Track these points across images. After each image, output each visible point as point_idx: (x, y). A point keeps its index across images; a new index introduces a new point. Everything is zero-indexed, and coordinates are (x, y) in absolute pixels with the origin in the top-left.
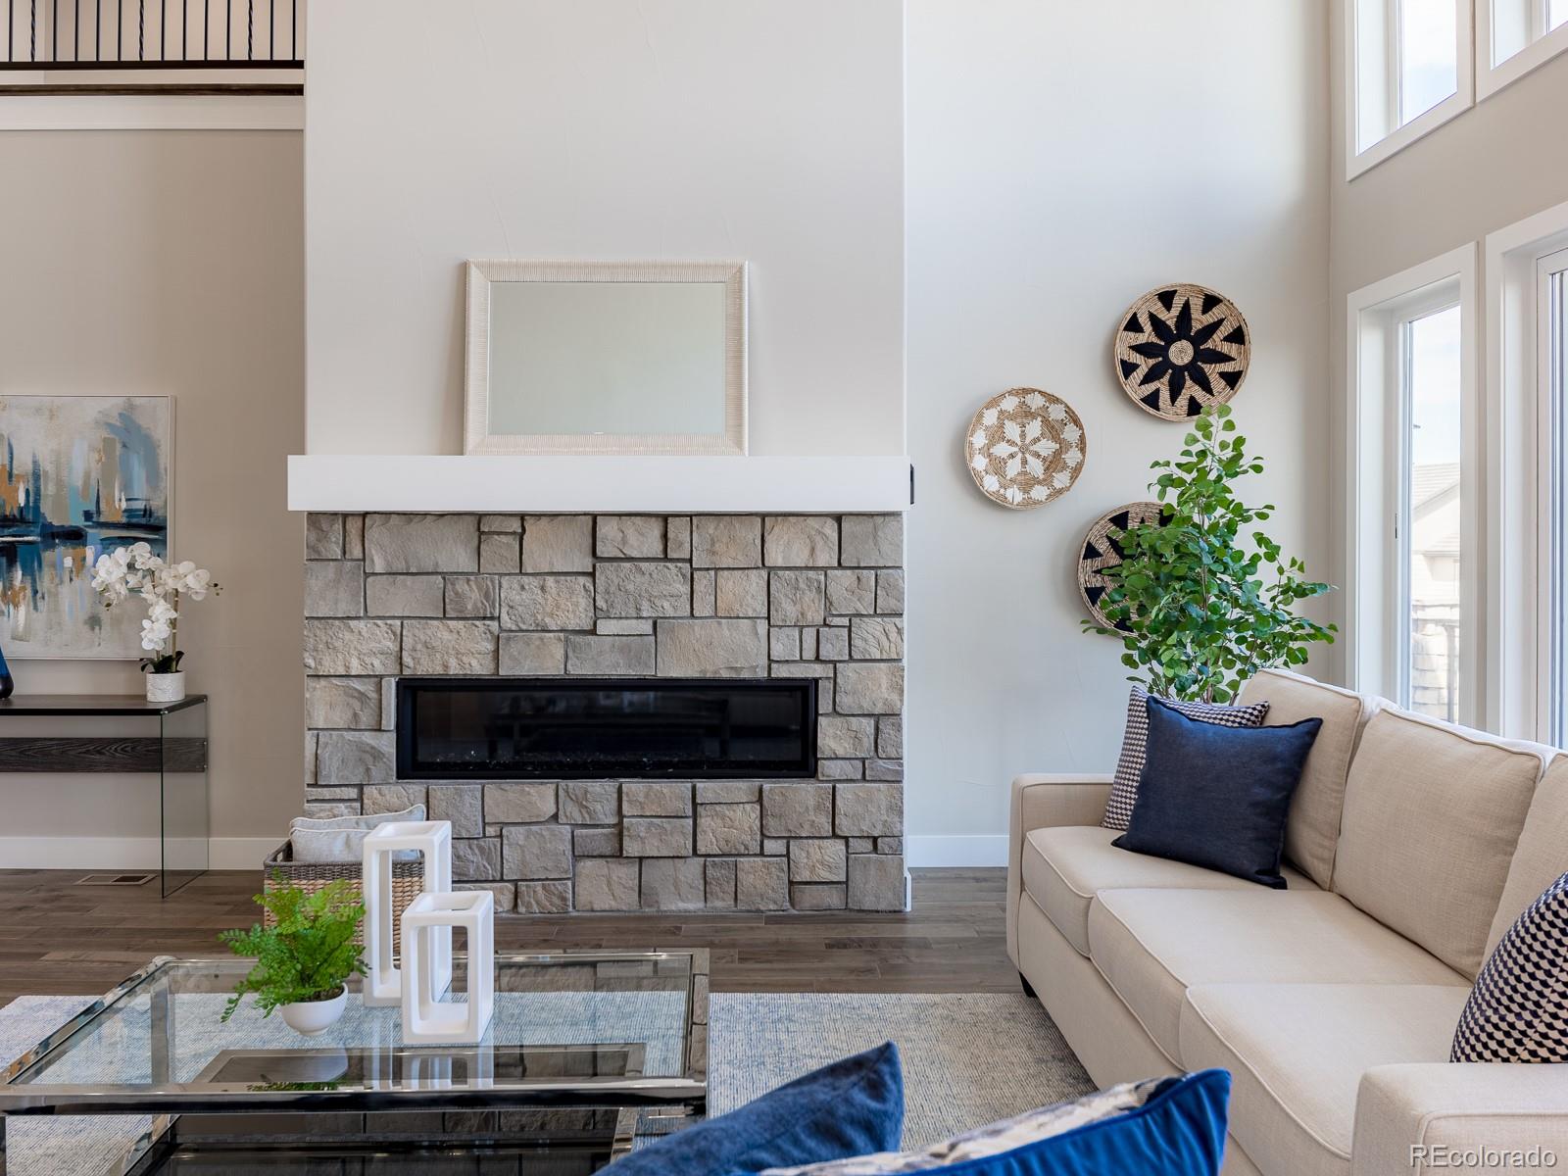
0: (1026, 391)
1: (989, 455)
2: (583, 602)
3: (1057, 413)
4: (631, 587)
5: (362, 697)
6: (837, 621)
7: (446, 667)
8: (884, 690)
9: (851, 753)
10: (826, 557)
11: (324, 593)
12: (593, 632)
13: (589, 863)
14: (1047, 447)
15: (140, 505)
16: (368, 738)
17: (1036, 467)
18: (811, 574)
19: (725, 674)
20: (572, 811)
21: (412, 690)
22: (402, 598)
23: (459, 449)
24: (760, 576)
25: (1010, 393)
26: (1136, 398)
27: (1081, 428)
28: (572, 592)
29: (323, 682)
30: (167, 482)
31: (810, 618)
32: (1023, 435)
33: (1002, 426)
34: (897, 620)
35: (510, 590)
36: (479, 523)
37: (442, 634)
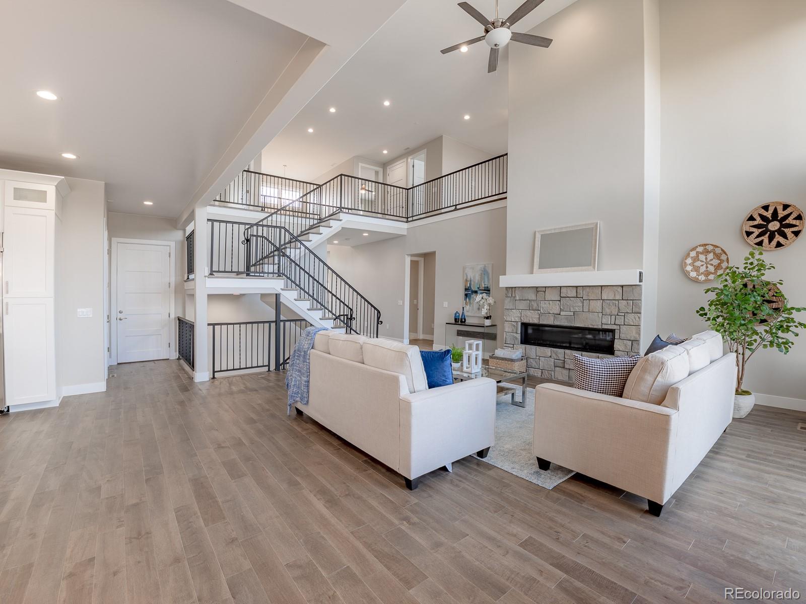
0: (706, 245)
1: (694, 265)
2: (558, 307)
3: (718, 251)
4: (568, 304)
5: (514, 326)
6: (621, 314)
7: (529, 320)
8: (634, 333)
9: (624, 350)
10: (619, 297)
11: (508, 304)
12: (560, 314)
13: (558, 368)
14: (715, 262)
15: (486, 286)
16: (515, 334)
17: (711, 269)
18: (614, 301)
19: (590, 326)
20: (554, 356)
21: (525, 326)
22: (522, 305)
23: (532, 273)
24: (601, 302)
25: (700, 246)
26: (752, 243)
27: (727, 255)
28: (555, 305)
29: (507, 322)
30: (491, 281)
31: (613, 312)
32: (706, 259)
33: (698, 256)
34: (639, 315)
35: (542, 304)
36: (537, 289)
37: (529, 313)
